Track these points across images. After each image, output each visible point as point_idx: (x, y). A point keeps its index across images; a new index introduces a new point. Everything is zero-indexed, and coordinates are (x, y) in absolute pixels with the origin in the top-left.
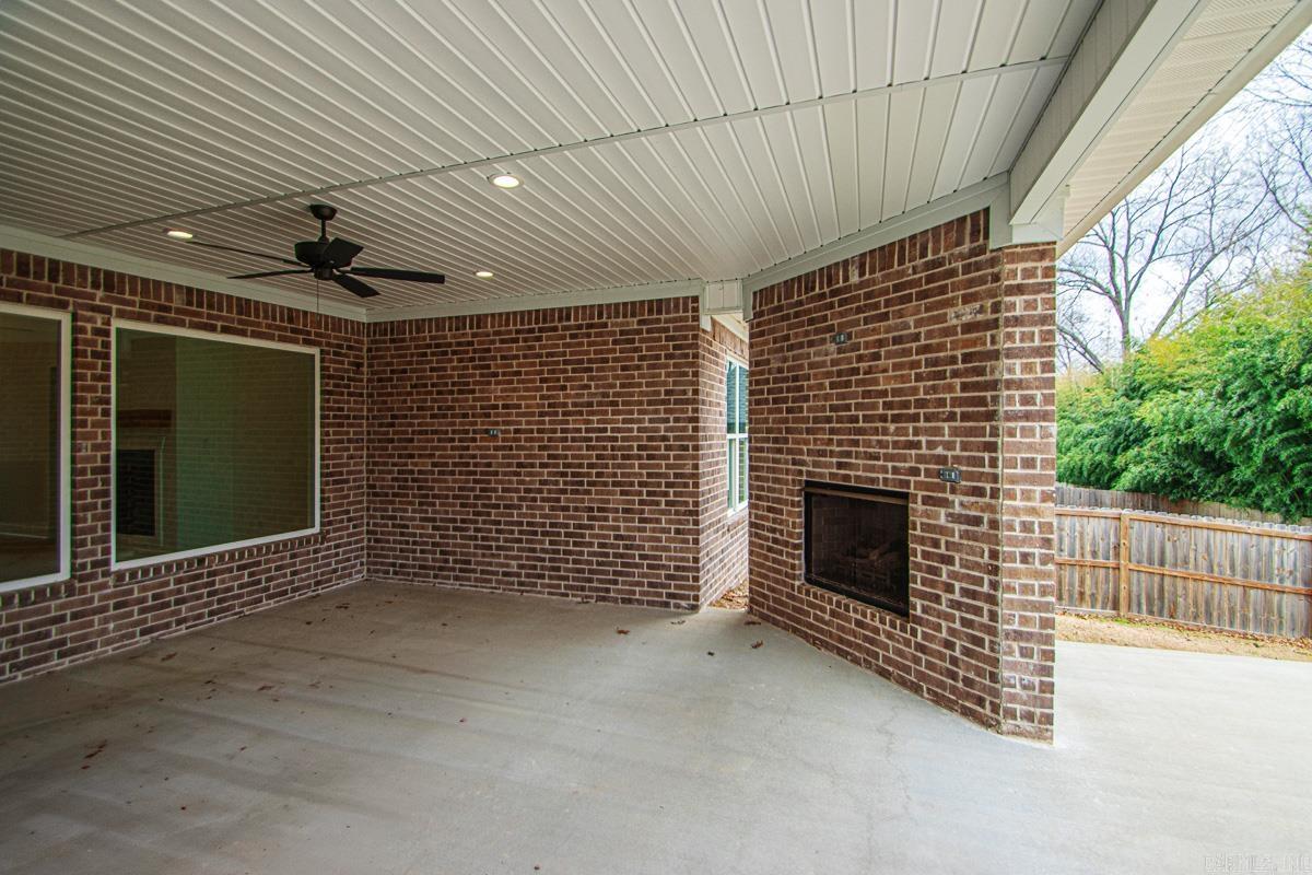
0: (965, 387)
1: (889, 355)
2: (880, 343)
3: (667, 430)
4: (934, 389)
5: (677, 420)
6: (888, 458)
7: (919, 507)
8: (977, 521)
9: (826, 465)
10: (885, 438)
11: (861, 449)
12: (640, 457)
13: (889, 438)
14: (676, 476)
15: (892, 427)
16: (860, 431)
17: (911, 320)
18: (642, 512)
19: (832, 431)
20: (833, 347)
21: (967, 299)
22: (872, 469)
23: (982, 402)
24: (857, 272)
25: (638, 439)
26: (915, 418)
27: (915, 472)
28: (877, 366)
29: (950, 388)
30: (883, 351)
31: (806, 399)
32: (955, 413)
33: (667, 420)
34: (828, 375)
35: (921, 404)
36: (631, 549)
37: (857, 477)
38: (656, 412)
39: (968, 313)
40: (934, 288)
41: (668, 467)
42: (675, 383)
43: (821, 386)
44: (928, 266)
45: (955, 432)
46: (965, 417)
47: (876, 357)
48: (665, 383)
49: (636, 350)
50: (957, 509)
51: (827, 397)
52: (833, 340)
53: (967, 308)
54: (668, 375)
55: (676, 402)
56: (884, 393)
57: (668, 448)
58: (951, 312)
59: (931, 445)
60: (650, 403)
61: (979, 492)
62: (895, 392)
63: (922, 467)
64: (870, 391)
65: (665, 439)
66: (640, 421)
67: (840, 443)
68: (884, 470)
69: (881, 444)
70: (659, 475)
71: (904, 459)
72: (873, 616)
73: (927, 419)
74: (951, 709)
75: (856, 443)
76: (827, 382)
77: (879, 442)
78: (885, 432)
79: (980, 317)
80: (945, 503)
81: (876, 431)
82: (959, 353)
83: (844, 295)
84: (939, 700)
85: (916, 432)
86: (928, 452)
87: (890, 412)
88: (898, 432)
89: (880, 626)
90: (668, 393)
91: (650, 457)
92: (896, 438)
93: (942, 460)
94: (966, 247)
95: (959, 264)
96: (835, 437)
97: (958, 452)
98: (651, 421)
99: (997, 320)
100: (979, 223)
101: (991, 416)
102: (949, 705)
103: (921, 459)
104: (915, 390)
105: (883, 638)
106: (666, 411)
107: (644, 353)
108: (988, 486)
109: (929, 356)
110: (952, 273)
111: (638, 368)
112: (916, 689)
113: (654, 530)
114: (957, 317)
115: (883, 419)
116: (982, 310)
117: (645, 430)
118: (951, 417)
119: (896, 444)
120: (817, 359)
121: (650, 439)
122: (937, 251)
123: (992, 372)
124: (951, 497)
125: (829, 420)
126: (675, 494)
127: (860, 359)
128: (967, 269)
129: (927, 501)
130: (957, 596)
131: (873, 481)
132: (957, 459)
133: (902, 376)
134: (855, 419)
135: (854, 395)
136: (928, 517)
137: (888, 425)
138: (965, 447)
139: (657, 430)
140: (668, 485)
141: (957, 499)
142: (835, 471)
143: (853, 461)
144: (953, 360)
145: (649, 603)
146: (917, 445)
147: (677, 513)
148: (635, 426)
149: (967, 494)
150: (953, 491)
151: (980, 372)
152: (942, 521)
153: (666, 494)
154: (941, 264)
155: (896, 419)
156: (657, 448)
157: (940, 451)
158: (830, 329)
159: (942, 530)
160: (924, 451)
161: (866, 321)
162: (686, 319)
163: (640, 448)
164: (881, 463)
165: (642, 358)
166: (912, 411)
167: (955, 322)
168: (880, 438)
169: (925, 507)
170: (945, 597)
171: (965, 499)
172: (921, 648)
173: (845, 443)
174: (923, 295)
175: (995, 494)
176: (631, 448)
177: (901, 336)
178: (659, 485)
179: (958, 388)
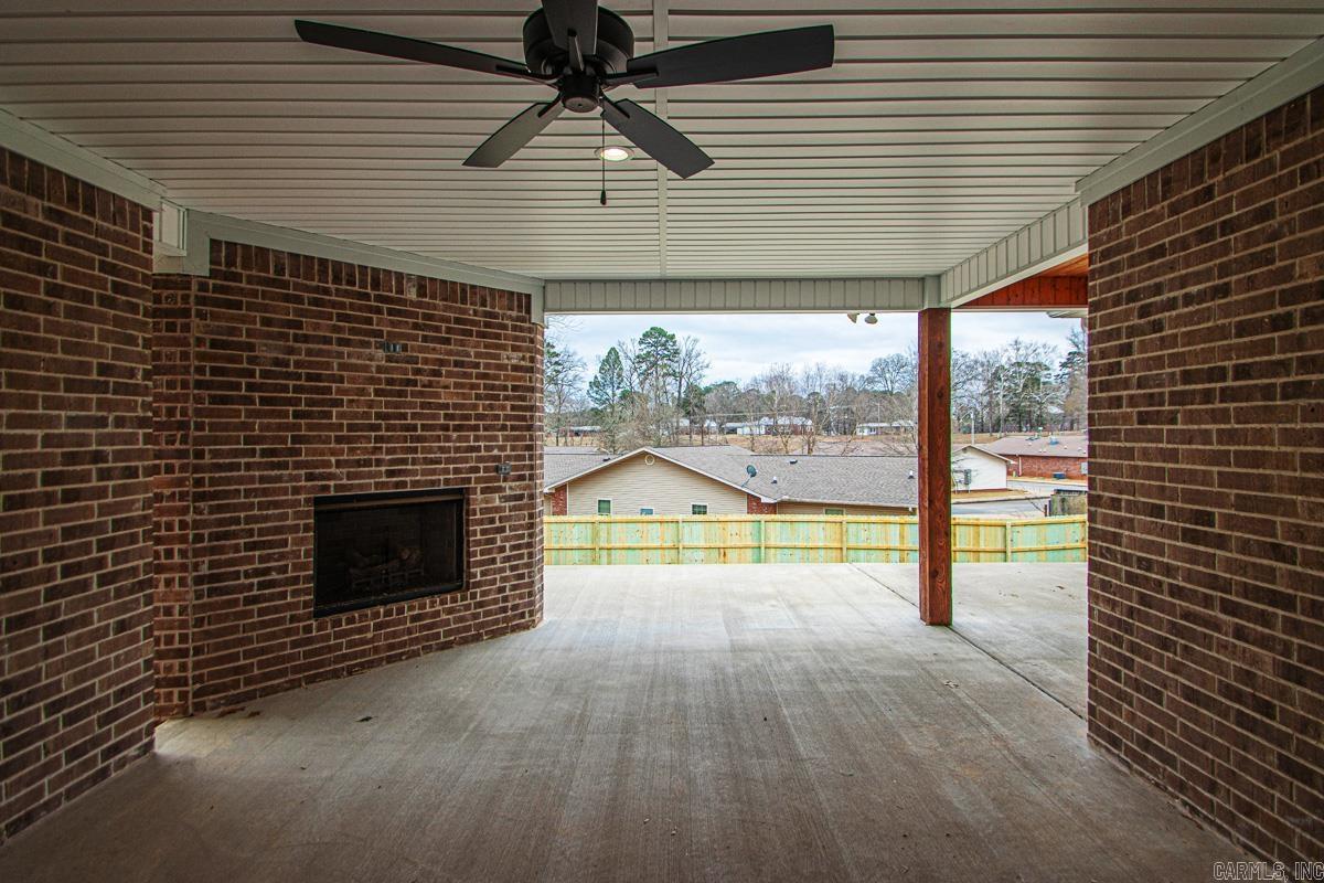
0: (513, 408)
1: (450, 375)
2: (442, 363)
3: (101, 440)
4: (491, 407)
5: (120, 422)
6: (448, 461)
7: (479, 496)
8: (521, 497)
9: (370, 475)
10: (447, 444)
11: (419, 455)
12: (49, 499)
13: (451, 444)
14: (117, 524)
15: (455, 435)
16: (419, 439)
17: (472, 352)
18: (54, 612)
19: (379, 439)
20: (381, 353)
21: (515, 349)
22: (434, 472)
23: (523, 418)
24: (414, 290)
25: (45, 459)
26: (476, 428)
27: (476, 470)
28: (438, 382)
29: (503, 408)
30: (444, 370)
31: (338, 403)
32: (506, 425)
33: (102, 422)
34: (372, 380)
35: (479, 417)
36: (30, 703)
37: (415, 483)
38: (83, 404)
39: (514, 358)
40: (489, 331)
41: (104, 510)
42: (117, 354)
43: (362, 392)
44: (487, 314)
45: (506, 438)
46: (513, 428)
47: (437, 373)
48: (100, 352)
49: (43, 269)
50: (508, 492)
51: (371, 404)
52: (381, 346)
53: (515, 355)
54: (105, 336)
55: (118, 389)
56: (446, 406)
57: (104, 475)
58: (504, 354)
59: (488, 449)
60: (71, 386)
61: (521, 478)
62: (456, 406)
63: (481, 465)
64: (430, 403)
65: (98, 457)
66: (50, 422)
67: (390, 451)
68: (446, 471)
69: (442, 450)
70: (87, 530)
71: (466, 460)
72: (433, 604)
73: (485, 429)
74: (504, 634)
75: (415, 450)
76: (371, 388)
77: (440, 448)
78: (448, 439)
79: (523, 363)
80: (500, 489)
81: (438, 439)
82: (509, 384)
83: (398, 307)
84: (495, 634)
85: (477, 439)
86: (486, 454)
87: (451, 423)
88: (460, 439)
89: (440, 608)
90: (104, 370)
91: (69, 496)
92: (458, 444)
93: (497, 458)
94: (514, 313)
95: (509, 323)
96: (384, 445)
97: (508, 452)
98: (72, 422)
99: (532, 368)
100: (524, 302)
101: (530, 428)
102: (503, 632)
103: (480, 459)
104: (475, 407)
105: (444, 617)
106: (101, 404)
107: (59, 281)
108: (527, 473)
109: (487, 382)
110: (504, 327)
111: (48, 308)
112: (477, 638)
113: (78, 642)
114: (508, 358)
115: (445, 428)
116: (523, 358)
117: (60, 441)
118: (504, 428)
119: (457, 450)
120: (353, 361)
121: (71, 458)
122: (493, 306)
123: (530, 400)
124: (503, 485)
125: (377, 428)
126: (117, 559)
127: (418, 372)
128: (515, 328)
129: (484, 491)
130: (508, 553)
131: (433, 483)
132: (508, 458)
133: (464, 394)
134: (414, 428)
135: (411, 405)
136: (487, 502)
137: (449, 433)
138: (513, 448)
139: (83, 440)
140: (104, 545)
141: (507, 485)
142: (384, 479)
143: (410, 467)
144: (505, 388)
145: (69, 794)
146: (478, 449)
147: (119, 593)
148: (40, 433)
149: (514, 481)
150: (505, 480)
151: (523, 399)
152: (497, 503)
153: (100, 563)
154: (496, 317)
155: (457, 428)
156: (85, 477)
157: (496, 452)
158: (379, 334)
159: (497, 509)
160: (483, 453)
161: (425, 339)
162: (133, 242)
163: (49, 479)
164: (443, 466)
165: (54, 290)
166: (473, 422)
167: (506, 361)
168: (442, 444)
169: (483, 496)
170: (499, 557)
171: (513, 484)
172: (480, 605)
173: (398, 450)
174: (482, 335)
175: (532, 477)
176: (28, 480)
177: (463, 362)
178: (86, 548)
179: (509, 408)
